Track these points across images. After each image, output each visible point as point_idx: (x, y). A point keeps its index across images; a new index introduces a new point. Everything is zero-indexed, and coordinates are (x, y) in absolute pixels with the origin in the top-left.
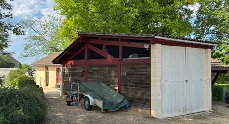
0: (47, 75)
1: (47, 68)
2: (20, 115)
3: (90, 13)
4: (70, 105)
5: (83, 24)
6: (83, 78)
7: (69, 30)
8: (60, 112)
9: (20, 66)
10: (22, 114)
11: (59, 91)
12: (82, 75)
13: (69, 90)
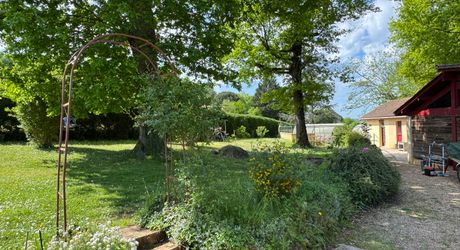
0: (382, 131)
1: (382, 122)
2: (369, 184)
3: (450, 35)
4: (429, 175)
5: (438, 55)
6: (449, 135)
7: (414, 67)
8: (417, 184)
9: (342, 120)
10: (371, 182)
11: (406, 154)
12: (447, 131)
13: (426, 154)
